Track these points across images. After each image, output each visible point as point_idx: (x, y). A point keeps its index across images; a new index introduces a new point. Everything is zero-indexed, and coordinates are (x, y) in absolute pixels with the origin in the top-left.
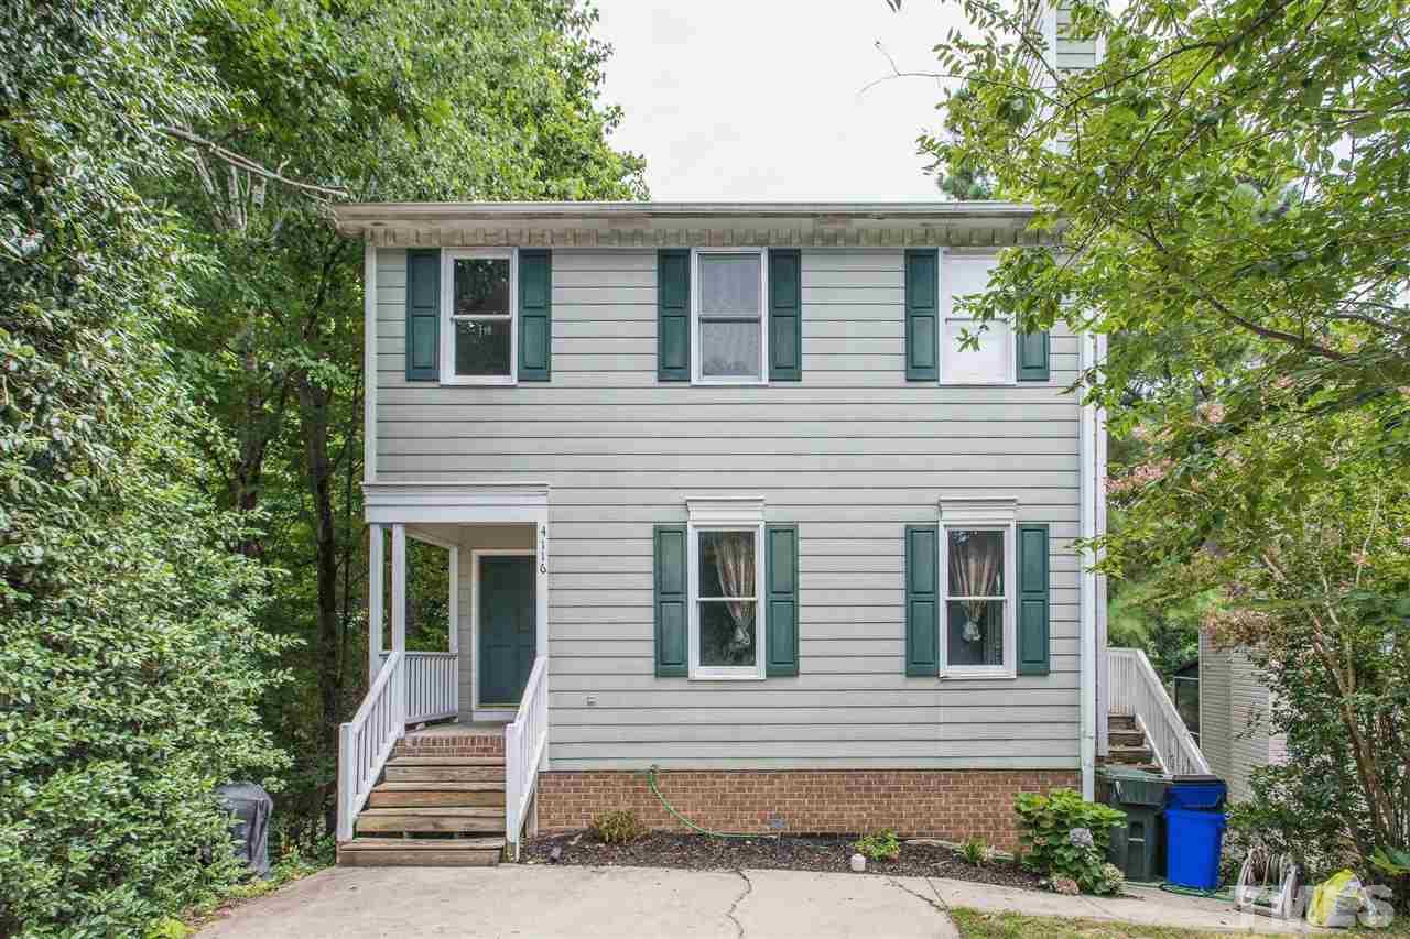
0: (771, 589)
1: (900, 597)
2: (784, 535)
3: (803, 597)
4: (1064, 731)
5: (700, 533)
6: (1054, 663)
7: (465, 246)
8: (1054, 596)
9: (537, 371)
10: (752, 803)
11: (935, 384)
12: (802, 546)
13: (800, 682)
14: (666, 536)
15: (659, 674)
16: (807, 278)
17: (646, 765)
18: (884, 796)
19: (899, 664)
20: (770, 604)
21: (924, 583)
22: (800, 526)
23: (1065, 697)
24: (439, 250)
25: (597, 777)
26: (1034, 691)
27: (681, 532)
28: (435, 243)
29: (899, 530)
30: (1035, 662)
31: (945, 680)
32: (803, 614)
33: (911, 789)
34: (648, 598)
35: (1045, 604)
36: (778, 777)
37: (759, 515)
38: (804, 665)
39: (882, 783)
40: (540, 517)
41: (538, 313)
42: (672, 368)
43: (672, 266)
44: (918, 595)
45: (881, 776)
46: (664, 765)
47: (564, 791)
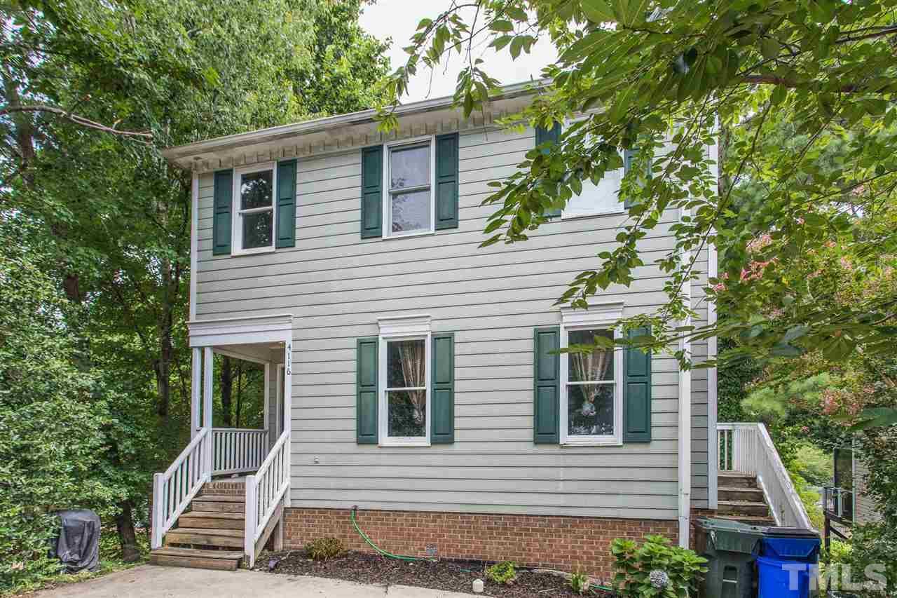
0: (435, 381)
1: (530, 384)
2: (445, 340)
3: (458, 386)
4: (666, 488)
5: (388, 343)
6: (655, 433)
7: (247, 165)
8: (655, 379)
9: (288, 241)
10: (421, 535)
11: (559, 219)
12: (458, 349)
13: (457, 447)
14: (366, 346)
15: (359, 442)
16: (462, 153)
17: (349, 505)
18: (516, 534)
19: (529, 434)
20: (434, 391)
21: (548, 371)
22: (456, 333)
23: (665, 461)
24: (232, 170)
25: (319, 513)
26: (638, 456)
27: (374, 343)
28: (230, 166)
29: (530, 333)
30: (638, 432)
31: (564, 447)
32: (458, 398)
33: (537, 531)
34: (353, 389)
35: (648, 385)
36: (440, 517)
37: (427, 328)
38: (458, 435)
39: (515, 524)
40: (287, 338)
41: (288, 202)
42: (370, 230)
43: (371, 157)
44: (544, 381)
45: (515, 519)
46: (362, 506)
47: (300, 521)
